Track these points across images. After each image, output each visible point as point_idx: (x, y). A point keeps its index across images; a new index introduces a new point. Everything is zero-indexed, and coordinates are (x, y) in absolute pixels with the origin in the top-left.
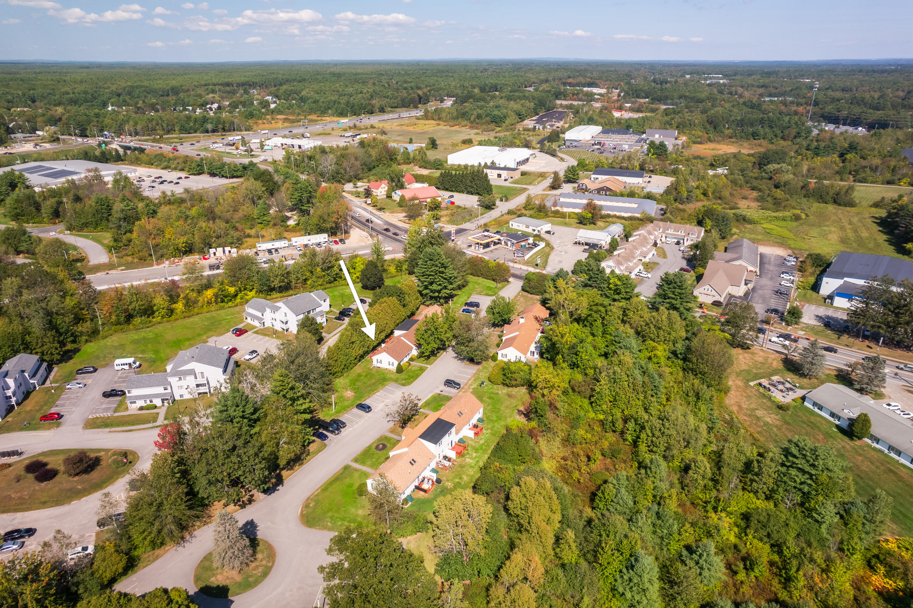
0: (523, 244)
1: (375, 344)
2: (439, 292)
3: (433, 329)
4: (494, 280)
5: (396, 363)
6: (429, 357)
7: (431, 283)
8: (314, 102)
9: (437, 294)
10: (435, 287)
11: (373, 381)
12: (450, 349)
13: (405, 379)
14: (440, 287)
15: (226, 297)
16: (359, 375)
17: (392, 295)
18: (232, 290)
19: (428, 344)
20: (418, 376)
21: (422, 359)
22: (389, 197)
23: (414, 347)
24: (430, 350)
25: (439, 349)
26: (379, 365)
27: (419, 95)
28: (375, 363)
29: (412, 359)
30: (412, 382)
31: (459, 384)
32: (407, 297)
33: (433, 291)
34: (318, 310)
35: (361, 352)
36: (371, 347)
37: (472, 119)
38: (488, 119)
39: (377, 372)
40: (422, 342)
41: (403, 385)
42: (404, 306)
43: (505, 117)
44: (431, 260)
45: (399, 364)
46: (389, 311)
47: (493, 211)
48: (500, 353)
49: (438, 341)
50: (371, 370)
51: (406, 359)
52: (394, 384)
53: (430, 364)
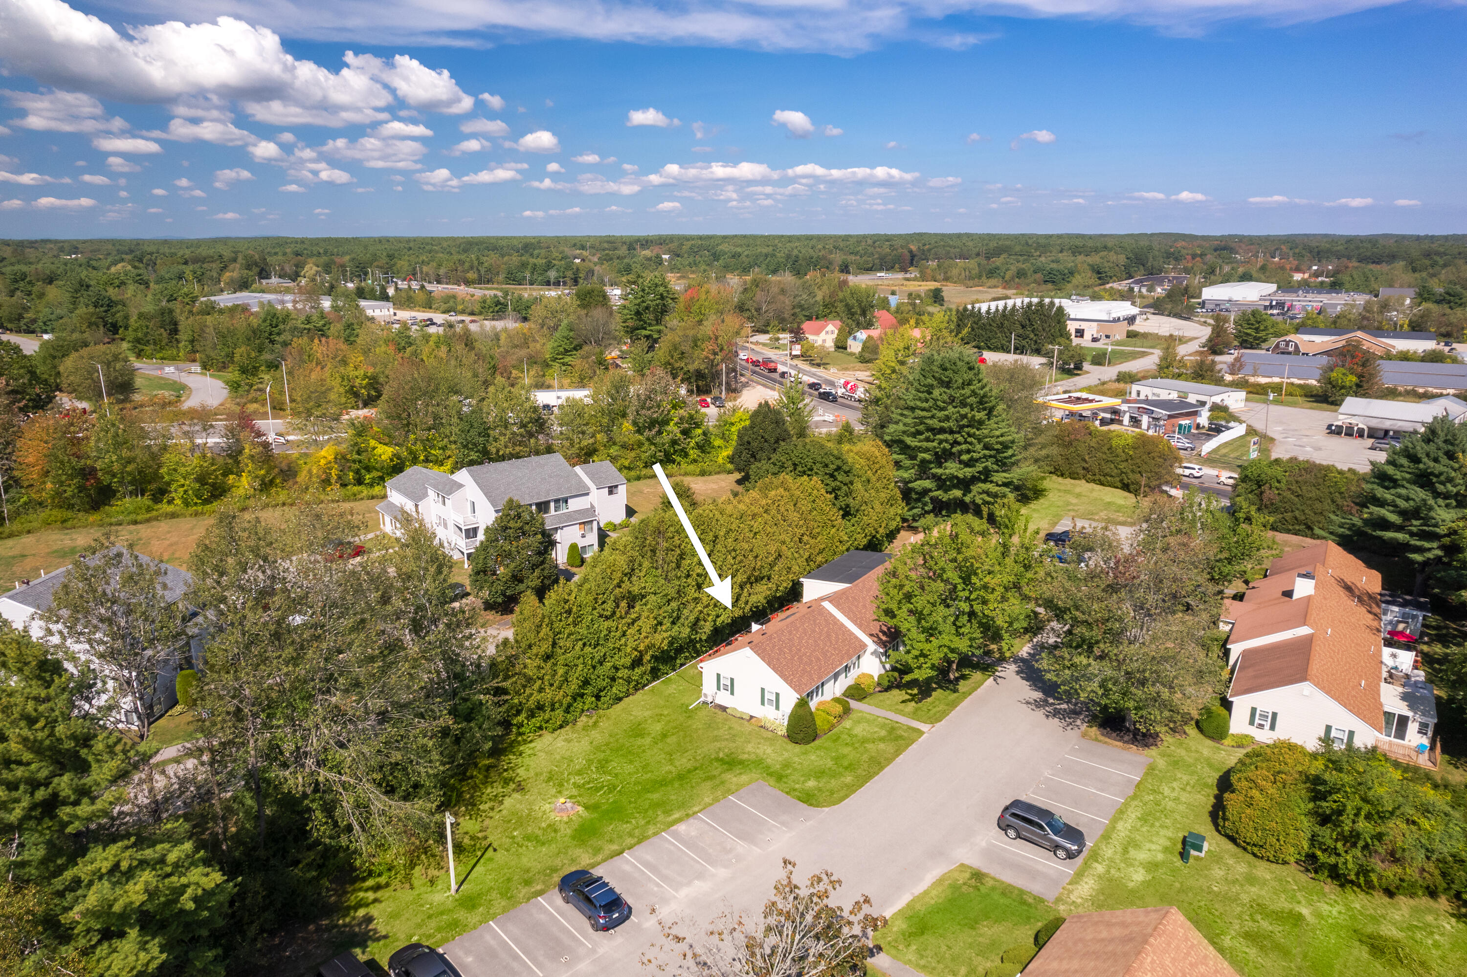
0: (1185, 422)
1: (725, 619)
2: (965, 484)
3: (953, 575)
4: (1126, 487)
5: (790, 699)
6: (924, 690)
7: (941, 457)
8: (733, 256)
9: (957, 493)
10: (952, 468)
11: (683, 762)
12: (1009, 671)
13: (820, 774)
14: (968, 472)
15: (368, 469)
16: (637, 731)
17: (808, 472)
18: (385, 452)
19: (931, 632)
20: (877, 765)
21: (898, 695)
22: (841, 346)
23: (871, 646)
24: (936, 657)
25: (966, 662)
26: (723, 698)
27: (911, 252)
28: (709, 687)
29: (857, 692)
30: (851, 789)
31: (1074, 834)
32: (858, 486)
33: (942, 483)
34: (574, 505)
35: (661, 639)
36: (707, 628)
37: (1007, 277)
38: (1039, 276)
39: (710, 725)
40: (906, 623)
41: (809, 799)
42: (847, 513)
43: (1072, 273)
44: (947, 385)
45: (802, 704)
46: (794, 516)
47: (1077, 378)
48: (1241, 705)
49: (971, 630)
50: (690, 714)
51: (835, 689)
52: (770, 790)
53: (934, 720)
